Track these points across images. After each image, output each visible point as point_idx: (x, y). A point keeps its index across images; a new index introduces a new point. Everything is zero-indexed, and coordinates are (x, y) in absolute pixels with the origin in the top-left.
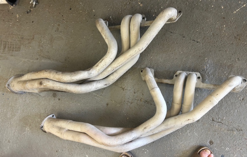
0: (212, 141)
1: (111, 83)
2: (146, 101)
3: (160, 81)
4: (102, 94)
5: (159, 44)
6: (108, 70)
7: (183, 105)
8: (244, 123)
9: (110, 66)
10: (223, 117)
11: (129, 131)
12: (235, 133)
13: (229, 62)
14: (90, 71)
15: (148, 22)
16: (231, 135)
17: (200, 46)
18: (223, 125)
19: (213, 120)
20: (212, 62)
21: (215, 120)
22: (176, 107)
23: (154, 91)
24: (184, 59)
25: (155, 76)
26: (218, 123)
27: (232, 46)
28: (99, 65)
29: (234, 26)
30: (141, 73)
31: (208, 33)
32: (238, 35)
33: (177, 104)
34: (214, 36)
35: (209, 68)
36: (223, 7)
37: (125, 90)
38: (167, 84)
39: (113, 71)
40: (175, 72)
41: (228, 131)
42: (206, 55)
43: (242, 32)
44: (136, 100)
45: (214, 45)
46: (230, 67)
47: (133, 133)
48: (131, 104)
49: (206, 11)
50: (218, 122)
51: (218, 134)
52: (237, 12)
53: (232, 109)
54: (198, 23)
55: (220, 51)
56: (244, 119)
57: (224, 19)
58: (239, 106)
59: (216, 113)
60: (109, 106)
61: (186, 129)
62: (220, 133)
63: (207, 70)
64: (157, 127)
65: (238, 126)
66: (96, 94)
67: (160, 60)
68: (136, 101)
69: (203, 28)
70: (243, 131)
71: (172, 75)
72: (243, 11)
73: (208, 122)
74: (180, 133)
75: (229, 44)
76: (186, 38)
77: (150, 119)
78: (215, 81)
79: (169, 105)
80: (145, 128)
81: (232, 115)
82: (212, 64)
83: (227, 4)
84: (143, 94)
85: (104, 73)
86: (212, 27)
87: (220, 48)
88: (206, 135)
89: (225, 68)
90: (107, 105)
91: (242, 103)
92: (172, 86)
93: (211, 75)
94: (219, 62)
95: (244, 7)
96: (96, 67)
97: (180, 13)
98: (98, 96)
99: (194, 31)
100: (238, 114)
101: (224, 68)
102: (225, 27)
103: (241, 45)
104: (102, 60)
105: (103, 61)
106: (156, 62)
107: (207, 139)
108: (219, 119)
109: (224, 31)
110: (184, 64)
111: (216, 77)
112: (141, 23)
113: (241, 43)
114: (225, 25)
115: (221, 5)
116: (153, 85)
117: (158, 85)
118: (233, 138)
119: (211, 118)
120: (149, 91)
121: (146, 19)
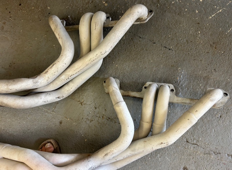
0: (187, 167)
1: (65, 96)
2: (109, 118)
3: (126, 93)
4: (55, 110)
5: (125, 50)
6: (61, 78)
7: (154, 124)
8: (222, 145)
9: (64, 73)
10: (199, 138)
11: (85, 159)
12: (213, 156)
13: (205, 73)
14: (37, 79)
15: (113, 22)
16: (208, 159)
17: (172, 54)
18: (199, 148)
19: (187, 142)
20: (186, 73)
21: (190, 141)
22: (146, 126)
23: (118, 106)
24: (154, 69)
25: (121, 88)
26: (194, 146)
27: (208, 55)
28: (49, 72)
29: (210, 33)
30: (104, 84)
31: (182, 39)
32: (214, 43)
33: (147, 122)
34: (188, 43)
35: (183, 80)
36: (197, 12)
37: (83, 105)
38: (134, 98)
39: (68, 80)
40: (144, 84)
41: (204, 154)
42: (179, 65)
43: (218, 39)
44: (97, 117)
45: (188, 54)
46: (206, 79)
47: (90, 162)
48: (91, 122)
49: (179, 14)
50: (193, 144)
51: (193, 158)
52: (212, 17)
53: (209, 128)
54: (170, 28)
55: (195, 60)
56: (223, 140)
57: (199, 25)
58: (217, 124)
59: (190, 133)
60: (62, 124)
61: (156, 153)
62: (196, 157)
63: (180, 82)
64: (121, 153)
65: (215, 148)
66: (47, 109)
67: (127, 69)
68: (97, 119)
69: (175, 34)
70: (221, 154)
71: (141, 87)
72: (219, 17)
73: (182, 144)
74: (148, 158)
75: (204, 52)
76: (157, 44)
77: (114, 143)
78: (189, 95)
79: (137, 123)
80: (106, 155)
81: (208, 135)
82: (185, 75)
83: (202, 9)
84: (105, 110)
85: (57, 82)
86: (186, 32)
87: (195, 57)
88: (180, 160)
89: (201, 80)
90: (61, 123)
91: (219, 122)
92: (141, 99)
93: (185, 88)
94: (194, 73)
95: (220, 12)
96: (45, 73)
97: (151, 13)
98: (49, 111)
99: (166, 37)
100: (216, 134)
101: (199, 80)
102: (200, 33)
103: (218, 54)
104: (53, 65)
105: (55, 66)
106: (122, 71)
107: (181, 165)
108: (194, 140)
109: (199, 38)
110: (154, 74)
111: (190, 91)
112: (104, 23)
113: (218, 52)
114: (200, 32)
115: (195, 9)
116: (118, 98)
117: (123, 99)
118: (210, 163)
119: (185, 139)
120: (112, 106)
121: (111, 19)
